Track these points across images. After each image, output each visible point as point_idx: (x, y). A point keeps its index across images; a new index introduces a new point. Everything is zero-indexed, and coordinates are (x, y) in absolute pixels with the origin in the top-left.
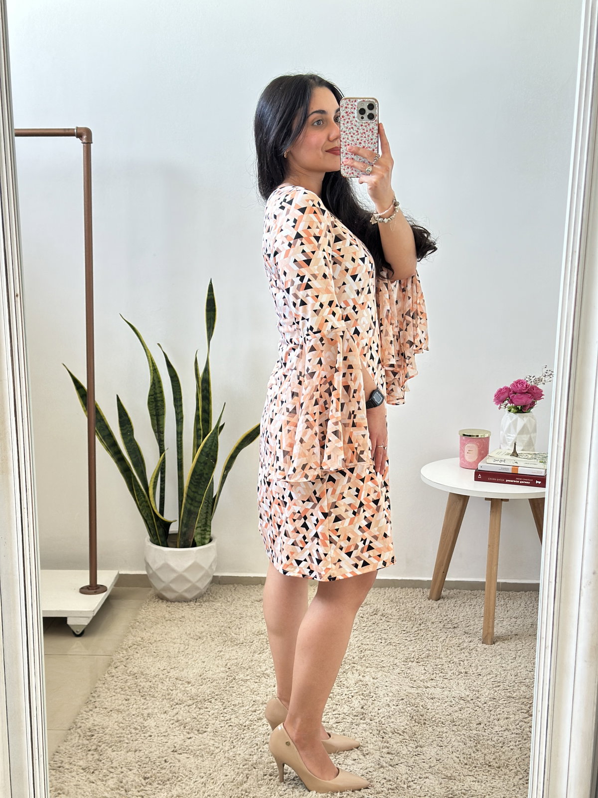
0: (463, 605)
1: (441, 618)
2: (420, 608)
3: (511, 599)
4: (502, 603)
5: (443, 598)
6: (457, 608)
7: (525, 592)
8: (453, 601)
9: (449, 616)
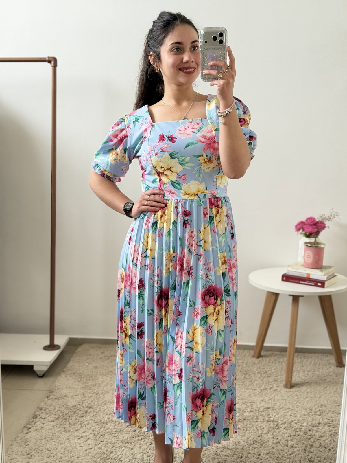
0: (274, 362)
1: (260, 370)
2: (247, 363)
3: (305, 358)
4: (300, 361)
5: (262, 356)
6: (271, 364)
7: (315, 353)
8: (268, 359)
9: (265, 369)
